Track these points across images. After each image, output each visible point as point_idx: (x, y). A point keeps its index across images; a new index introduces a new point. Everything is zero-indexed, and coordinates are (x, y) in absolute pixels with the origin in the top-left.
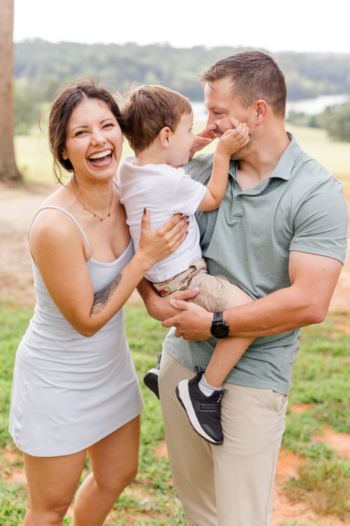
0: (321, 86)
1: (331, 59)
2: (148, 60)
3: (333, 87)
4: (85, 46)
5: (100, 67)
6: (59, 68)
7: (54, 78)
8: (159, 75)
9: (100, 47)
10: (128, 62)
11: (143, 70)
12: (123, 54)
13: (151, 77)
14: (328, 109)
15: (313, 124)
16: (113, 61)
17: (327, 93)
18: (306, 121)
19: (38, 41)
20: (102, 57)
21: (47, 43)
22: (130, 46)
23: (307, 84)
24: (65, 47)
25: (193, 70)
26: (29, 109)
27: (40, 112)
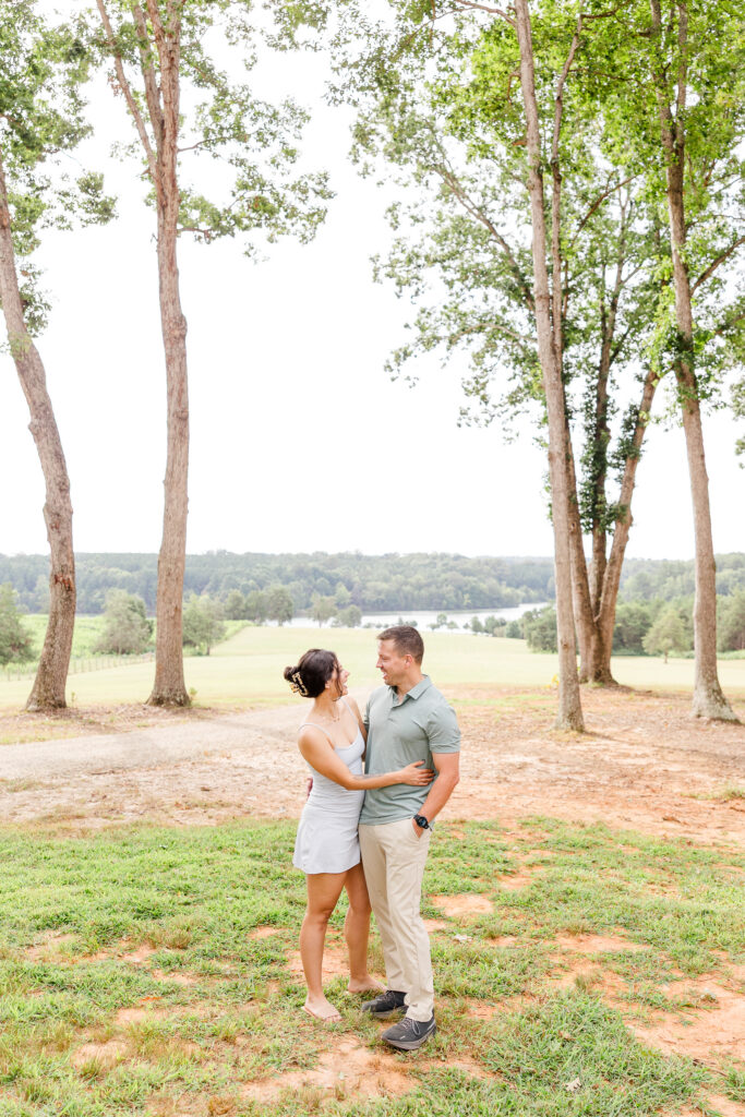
0: (520, 592)
1: (530, 563)
2: (339, 571)
3: (533, 594)
4: (272, 557)
5: (287, 580)
6: (243, 582)
7: (238, 593)
8: (350, 588)
9: (288, 558)
10: (316, 573)
11: (333, 581)
12: (311, 564)
13: (342, 589)
14: (529, 616)
15: (514, 634)
16: (300, 573)
17: (528, 600)
18: (506, 629)
19: (221, 553)
20: (289, 568)
21: (231, 554)
22: (318, 556)
23: (506, 591)
24: (250, 559)
25: (386, 580)
26: (210, 626)
27: (222, 630)
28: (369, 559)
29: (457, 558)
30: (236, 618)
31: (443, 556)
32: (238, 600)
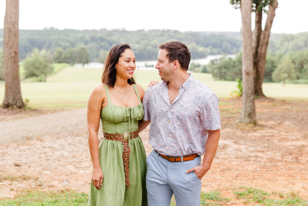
0: (208, 50)
1: (213, 35)
2: (113, 38)
3: (215, 50)
4: (78, 31)
5: (87, 43)
6: (63, 44)
7: (61, 49)
9: (86, 32)
10: (102, 39)
12: (99, 35)
14: (212, 62)
15: (205, 71)
16: (93, 39)
17: (212, 54)
18: (200, 69)
19: (52, 29)
20: (88, 37)
21: (57, 30)
22: (103, 30)
23: (201, 49)
24: (67, 32)
25: (138, 43)
26: (46, 66)
27: (52, 69)
28: (129, 33)
29: (176, 32)
30: (60, 62)
31: (168, 31)
32: (60, 53)
